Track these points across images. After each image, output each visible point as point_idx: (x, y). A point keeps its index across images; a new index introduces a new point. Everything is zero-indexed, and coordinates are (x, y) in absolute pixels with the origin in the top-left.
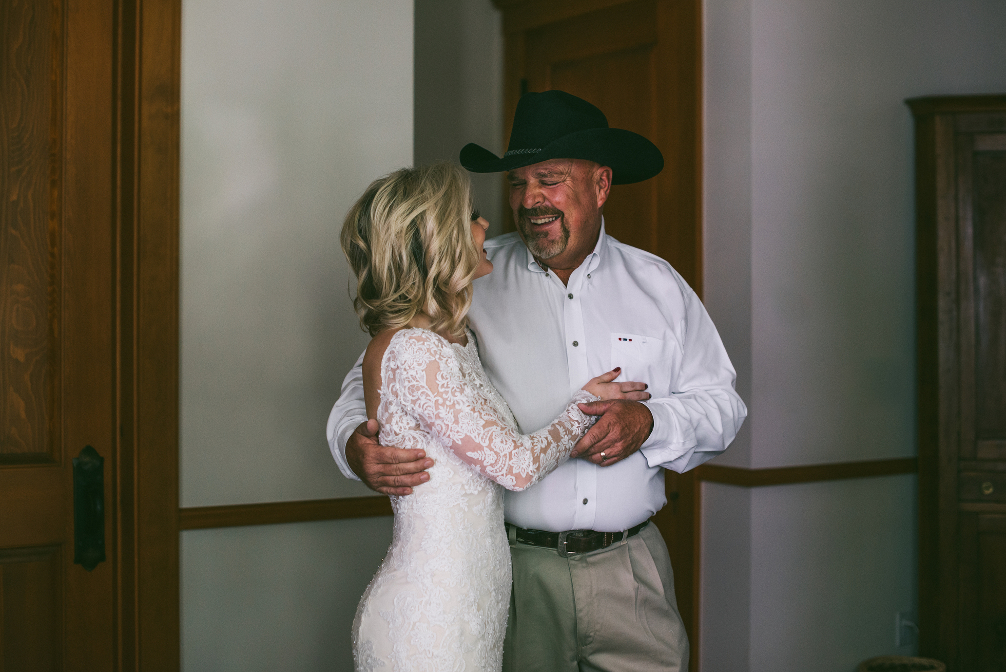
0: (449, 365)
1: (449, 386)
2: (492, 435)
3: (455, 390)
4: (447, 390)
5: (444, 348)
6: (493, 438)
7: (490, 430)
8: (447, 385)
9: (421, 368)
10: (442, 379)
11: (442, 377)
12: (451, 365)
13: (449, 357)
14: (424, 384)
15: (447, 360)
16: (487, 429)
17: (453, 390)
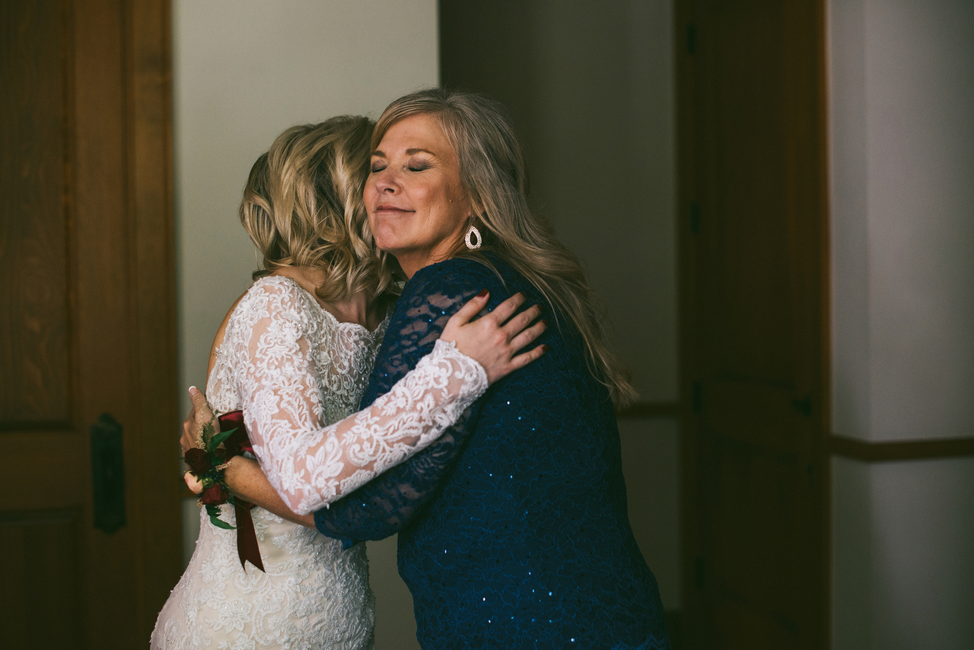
0: (284, 329)
1: (267, 353)
2: (275, 431)
3: (273, 361)
4: (264, 357)
5: (292, 309)
6: (275, 435)
7: (277, 423)
8: (266, 351)
9: (252, 323)
10: (265, 342)
11: (266, 340)
12: (286, 331)
13: (288, 320)
14: (247, 344)
15: (284, 323)
16: (274, 421)
17: (271, 361)
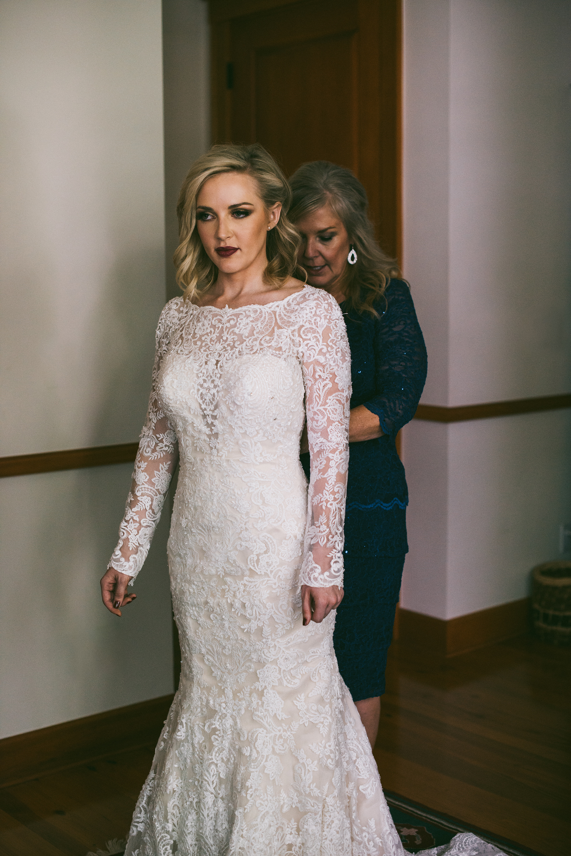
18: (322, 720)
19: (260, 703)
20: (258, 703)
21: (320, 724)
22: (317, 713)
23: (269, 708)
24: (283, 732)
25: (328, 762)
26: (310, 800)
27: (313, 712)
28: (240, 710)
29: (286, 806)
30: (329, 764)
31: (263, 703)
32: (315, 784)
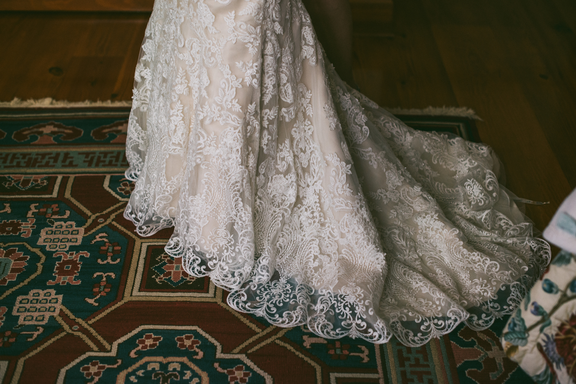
18: (252, 40)
19: (195, 15)
20: (193, 14)
21: (250, 44)
22: (245, 32)
23: (202, 21)
24: (213, 45)
25: (253, 82)
26: (231, 115)
27: (241, 30)
28: (180, 18)
29: (208, 119)
30: (254, 84)
31: (197, 15)
32: (237, 100)
